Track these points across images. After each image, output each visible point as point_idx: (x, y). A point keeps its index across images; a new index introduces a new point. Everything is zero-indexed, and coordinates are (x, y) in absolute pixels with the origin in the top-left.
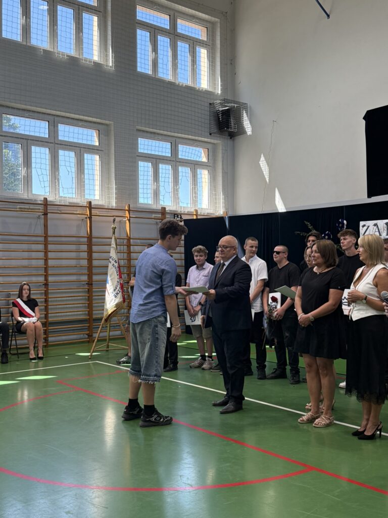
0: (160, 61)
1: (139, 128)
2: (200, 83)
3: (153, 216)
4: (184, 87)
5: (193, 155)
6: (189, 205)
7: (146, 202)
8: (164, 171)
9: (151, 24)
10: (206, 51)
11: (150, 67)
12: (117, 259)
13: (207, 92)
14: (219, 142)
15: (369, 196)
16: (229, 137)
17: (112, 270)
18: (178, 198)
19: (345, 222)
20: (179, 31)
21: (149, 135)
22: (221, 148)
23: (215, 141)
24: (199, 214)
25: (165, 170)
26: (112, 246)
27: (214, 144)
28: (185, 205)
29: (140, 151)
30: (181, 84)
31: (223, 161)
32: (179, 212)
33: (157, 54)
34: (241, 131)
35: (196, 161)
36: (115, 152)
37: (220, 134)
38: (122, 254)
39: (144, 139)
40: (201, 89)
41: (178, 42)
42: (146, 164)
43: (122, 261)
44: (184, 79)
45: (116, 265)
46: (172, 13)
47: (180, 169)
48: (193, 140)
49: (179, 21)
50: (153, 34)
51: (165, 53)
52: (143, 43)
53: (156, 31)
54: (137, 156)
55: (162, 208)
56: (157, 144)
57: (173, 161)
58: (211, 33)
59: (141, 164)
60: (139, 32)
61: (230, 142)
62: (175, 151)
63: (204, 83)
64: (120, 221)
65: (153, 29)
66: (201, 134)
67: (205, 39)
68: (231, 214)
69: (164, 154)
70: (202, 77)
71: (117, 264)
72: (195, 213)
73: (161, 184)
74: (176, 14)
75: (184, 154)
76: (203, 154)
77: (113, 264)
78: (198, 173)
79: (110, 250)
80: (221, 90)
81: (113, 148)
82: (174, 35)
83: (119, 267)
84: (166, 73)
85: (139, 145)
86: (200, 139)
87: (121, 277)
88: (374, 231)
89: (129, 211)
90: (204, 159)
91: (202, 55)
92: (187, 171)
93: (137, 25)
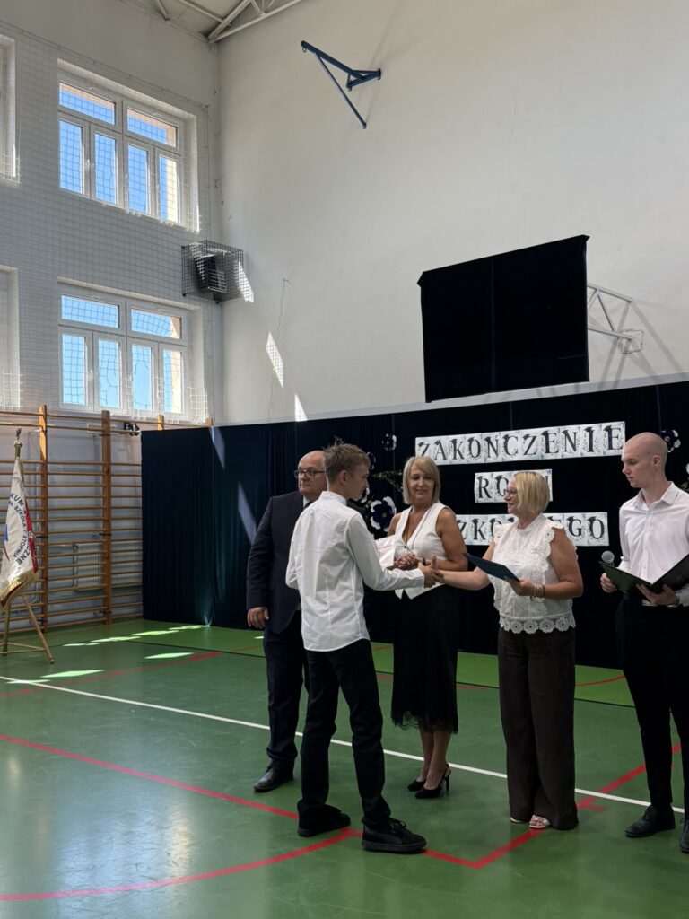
0: (99, 174)
1: (63, 279)
2: (166, 213)
3: (88, 424)
4: (140, 219)
5: (155, 328)
6: (149, 408)
7: (75, 401)
8: (106, 352)
9: (84, 115)
10: (175, 164)
11: (82, 183)
12: (23, 498)
13: (176, 229)
14: (198, 307)
15: (429, 399)
16: (214, 302)
17: (14, 517)
18: (131, 397)
19: (394, 438)
20: (130, 129)
21: (79, 291)
22: (201, 318)
23: (192, 307)
24: (166, 422)
25: (109, 350)
26: (15, 476)
27: (191, 311)
28: (143, 408)
29: (63, 318)
30: (134, 213)
31: (205, 339)
32: (132, 419)
33: (94, 162)
34: (234, 293)
35: (161, 337)
36: (20, 318)
37: (199, 296)
38: (32, 489)
39: (71, 298)
40: (167, 223)
41: (130, 147)
42: (75, 339)
43: (33, 500)
44: (140, 205)
45: (22, 508)
46: (118, 100)
47: (134, 349)
48: (155, 303)
49: (130, 114)
50: (87, 131)
51: (107, 162)
52: (70, 144)
53: (92, 126)
54: (60, 325)
55: (103, 412)
56: (95, 308)
57: (122, 335)
58: (183, 136)
59: (66, 338)
60: (63, 125)
61: (214, 309)
62: (124, 319)
63: (172, 215)
64: (29, 433)
65: (87, 124)
66: (169, 295)
67: (174, 146)
68: (219, 422)
69: (106, 324)
70: (169, 204)
71: (24, 505)
72: (159, 421)
73: (102, 372)
74: (125, 102)
75: (140, 324)
76: (172, 327)
77: (17, 507)
78: (165, 355)
79: (11, 483)
80: (201, 226)
81: (18, 311)
82: (122, 135)
83: (27, 511)
84: (109, 194)
85: (63, 308)
86: (167, 301)
87: (30, 529)
88: (436, 451)
89: (45, 416)
90: (175, 335)
91: (169, 170)
92: (145, 352)
93: (60, 114)
